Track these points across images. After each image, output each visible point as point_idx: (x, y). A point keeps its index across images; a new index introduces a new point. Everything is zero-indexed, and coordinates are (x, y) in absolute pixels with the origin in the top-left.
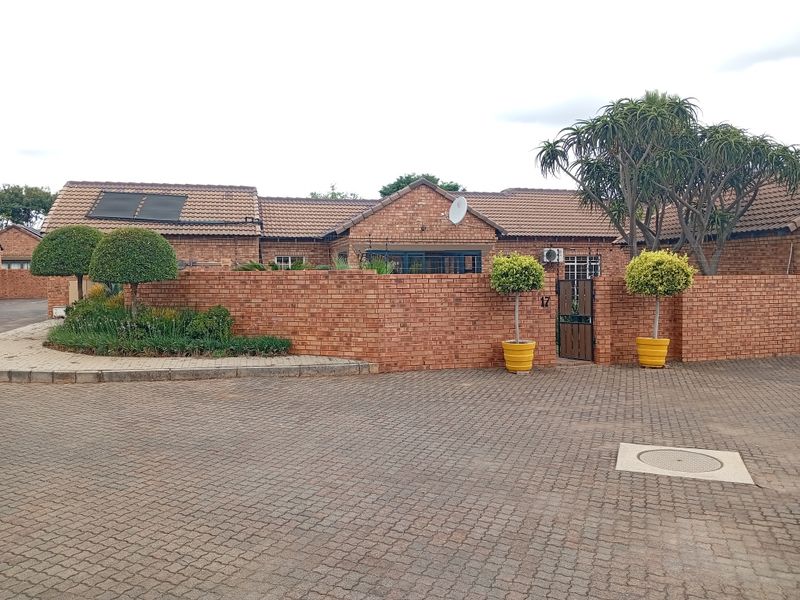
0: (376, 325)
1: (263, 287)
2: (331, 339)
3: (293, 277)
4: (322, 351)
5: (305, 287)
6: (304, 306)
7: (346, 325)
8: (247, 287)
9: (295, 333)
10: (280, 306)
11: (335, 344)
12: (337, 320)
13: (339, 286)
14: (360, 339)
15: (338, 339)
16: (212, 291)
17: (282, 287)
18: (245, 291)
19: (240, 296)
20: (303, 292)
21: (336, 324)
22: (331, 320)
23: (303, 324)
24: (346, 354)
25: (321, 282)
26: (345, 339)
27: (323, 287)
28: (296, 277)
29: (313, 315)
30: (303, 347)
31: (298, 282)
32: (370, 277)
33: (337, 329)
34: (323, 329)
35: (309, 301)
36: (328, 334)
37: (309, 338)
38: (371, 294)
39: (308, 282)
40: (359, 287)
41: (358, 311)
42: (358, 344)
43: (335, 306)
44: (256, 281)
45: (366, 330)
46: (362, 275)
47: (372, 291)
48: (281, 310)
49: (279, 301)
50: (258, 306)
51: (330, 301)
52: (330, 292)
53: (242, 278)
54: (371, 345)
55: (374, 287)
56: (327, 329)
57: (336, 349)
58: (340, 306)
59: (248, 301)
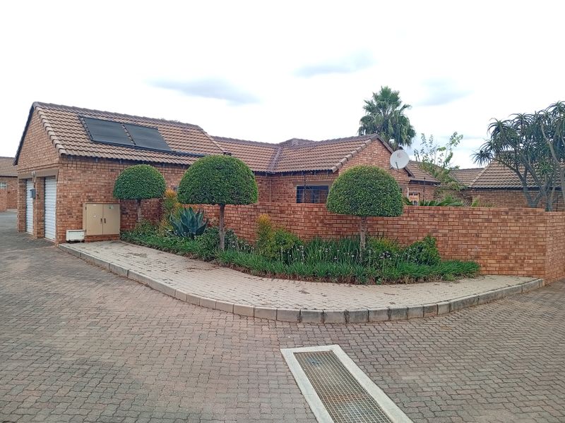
0: (543, 251)
1: (450, 220)
2: (508, 261)
3: (478, 213)
4: (501, 272)
5: (488, 220)
6: (487, 235)
7: (521, 250)
8: (436, 219)
9: (477, 257)
10: (465, 235)
11: (511, 265)
12: (513, 247)
13: (517, 221)
14: (531, 261)
15: (513, 261)
16: (400, 222)
17: (468, 220)
18: (433, 223)
19: (428, 227)
20: (486, 224)
21: (513, 250)
22: (508, 247)
23: (484, 250)
24: (520, 273)
25: (502, 217)
26: (519, 261)
27: (504, 221)
28: (481, 213)
29: (493, 243)
30: (484, 269)
31: (482, 217)
32: (541, 215)
33: (513, 254)
34: (502, 254)
35: (491, 232)
36: (506, 258)
37: (489, 261)
38: (541, 227)
39: (491, 217)
40: (532, 221)
41: (531, 240)
42: (529, 265)
43: (512, 236)
44: (444, 215)
45: (536, 254)
46: (535, 212)
47: (542, 225)
48: (466, 239)
49: (464, 232)
50: (445, 235)
51: (509, 232)
52: (509, 224)
53: (431, 212)
54: (539, 265)
55: (544, 221)
56: (505, 254)
57: (512, 269)
58: (517, 236)
59: (435, 231)
